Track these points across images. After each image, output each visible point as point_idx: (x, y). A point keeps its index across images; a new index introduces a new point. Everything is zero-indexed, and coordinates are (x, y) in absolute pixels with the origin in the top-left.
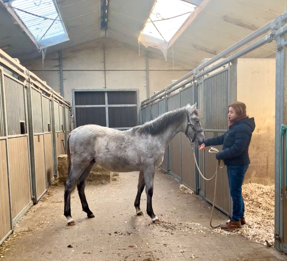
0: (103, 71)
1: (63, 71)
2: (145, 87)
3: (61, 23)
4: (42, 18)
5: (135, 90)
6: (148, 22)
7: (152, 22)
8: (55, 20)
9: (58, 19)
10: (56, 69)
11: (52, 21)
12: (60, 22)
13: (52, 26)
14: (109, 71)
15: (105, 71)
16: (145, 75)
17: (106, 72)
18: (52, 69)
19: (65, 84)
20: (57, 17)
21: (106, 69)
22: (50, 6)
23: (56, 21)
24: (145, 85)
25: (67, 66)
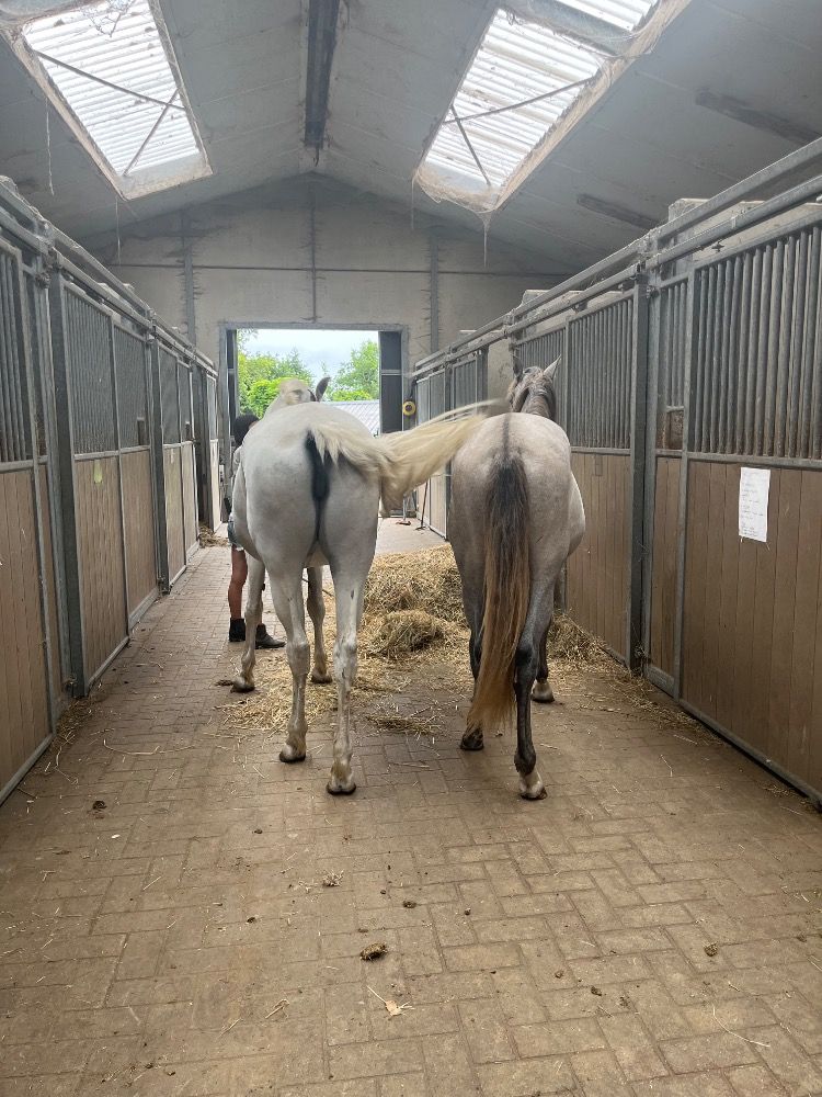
0: (306, 270)
1: (194, 267)
2: (427, 319)
3: (186, 119)
4: (130, 96)
5: (398, 328)
6: (446, 123)
7: (458, 120)
8: (168, 105)
9: (178, 103)
10: (172, 261)
11: (160, 108)
12: (183, 113)
13: (160, 125)
14: (327, 273)
15: (314, 270)
16: (427, 286)
17: (318, 274)
18: (164, 262)
19: (200, 305)
20: (174, 96)
21: (317, 267)
22: (152, 55)
23: (171, 110)
24: (427, 314)
25: (206, 253)
